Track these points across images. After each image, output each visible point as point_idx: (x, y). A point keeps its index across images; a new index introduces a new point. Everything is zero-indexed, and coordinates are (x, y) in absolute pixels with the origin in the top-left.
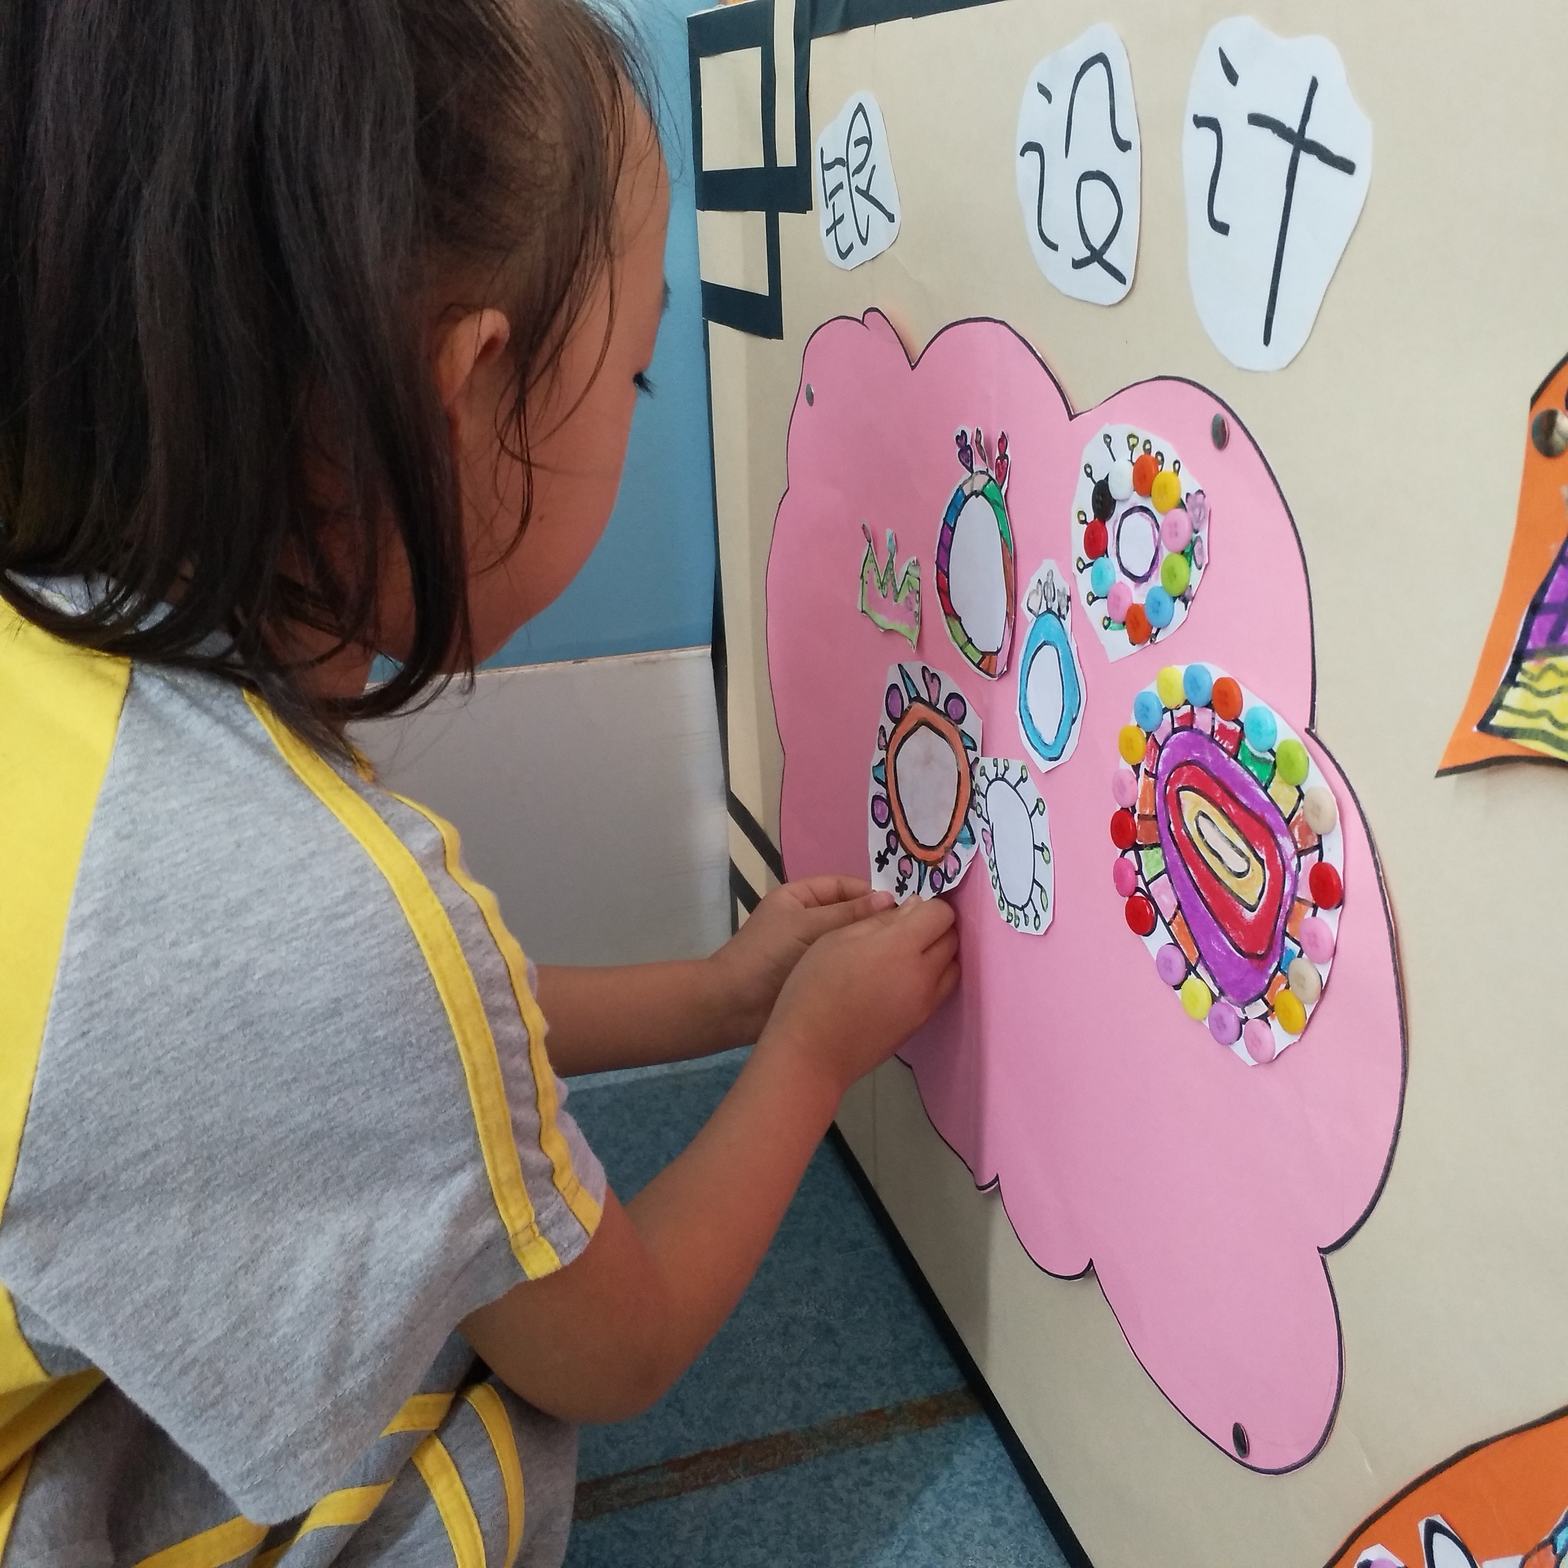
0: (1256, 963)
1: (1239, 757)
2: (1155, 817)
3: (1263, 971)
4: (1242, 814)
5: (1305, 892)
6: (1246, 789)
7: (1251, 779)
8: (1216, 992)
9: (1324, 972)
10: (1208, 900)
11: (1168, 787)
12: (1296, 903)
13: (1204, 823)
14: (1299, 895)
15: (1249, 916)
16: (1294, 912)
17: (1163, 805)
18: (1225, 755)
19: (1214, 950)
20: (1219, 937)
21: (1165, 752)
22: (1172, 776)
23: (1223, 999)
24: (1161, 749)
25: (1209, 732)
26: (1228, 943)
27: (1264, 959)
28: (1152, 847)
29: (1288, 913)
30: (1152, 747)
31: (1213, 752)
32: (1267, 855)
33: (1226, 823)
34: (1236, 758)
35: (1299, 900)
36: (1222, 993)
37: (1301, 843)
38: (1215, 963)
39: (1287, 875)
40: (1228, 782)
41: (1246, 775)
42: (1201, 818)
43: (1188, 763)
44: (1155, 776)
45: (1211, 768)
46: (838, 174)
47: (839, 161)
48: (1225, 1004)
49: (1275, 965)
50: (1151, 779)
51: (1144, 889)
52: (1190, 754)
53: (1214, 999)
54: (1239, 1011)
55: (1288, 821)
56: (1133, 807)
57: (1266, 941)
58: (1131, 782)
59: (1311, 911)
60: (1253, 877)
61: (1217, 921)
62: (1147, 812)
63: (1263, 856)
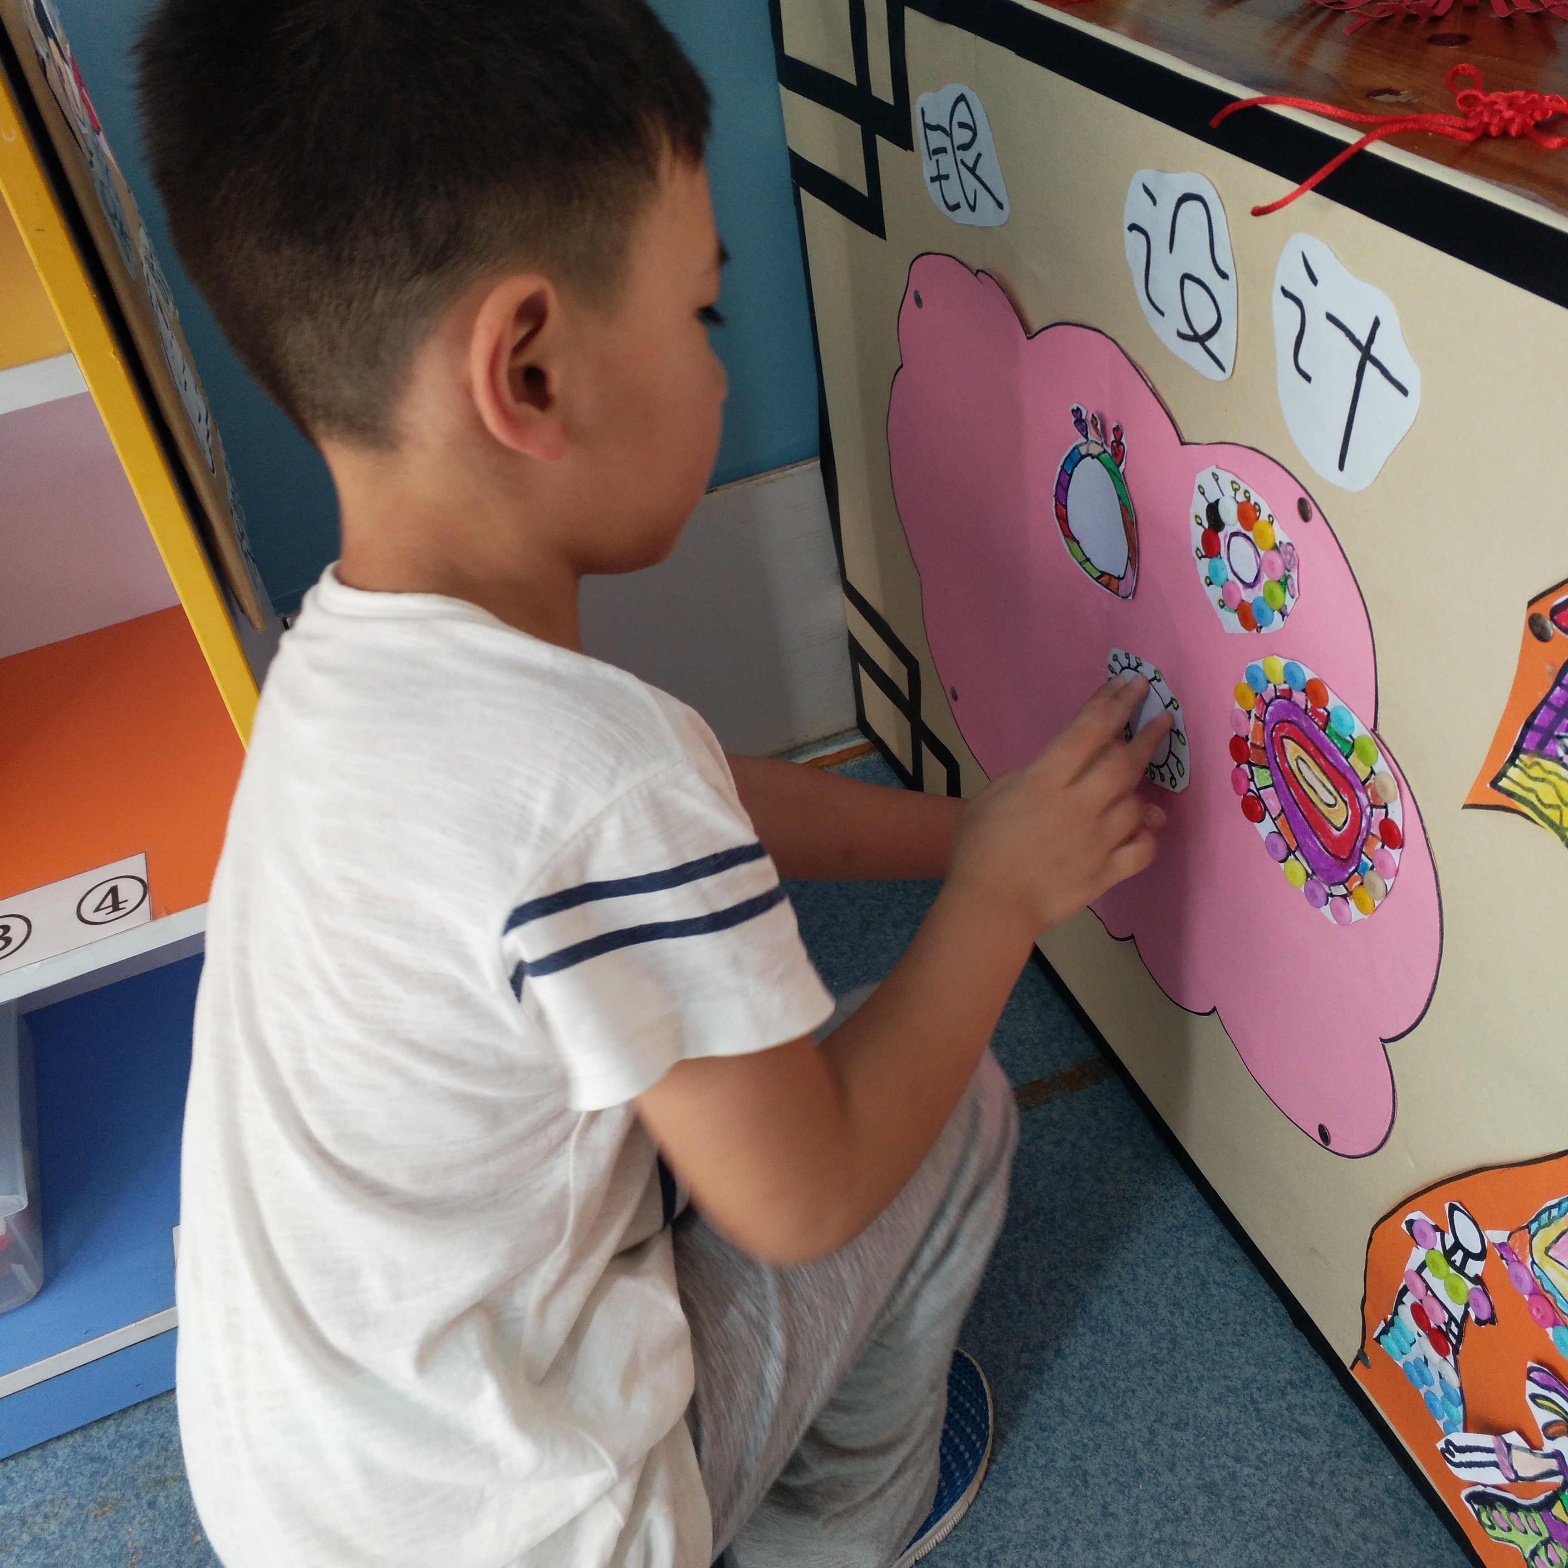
0: (1339, 862)
1: (1327, 732)
2: (1264, 749)
3: (1345, 869)
4: (1330, 767)
5: (1375, 830)
6: (1332, 754)
7: (1335, 748)
8: (1310, 872)
9: (1389, 883)
10: (1305, 813)
11: (1274, 733)
12: (1370, 836)
13: (1302, 765)
14: (1372, 831)
15: (1335, 833)
16: (1368, 842)
17: (1270, 743)
18: (1317, 727)
19: (1309, 847)
20: (1311, 839)
21: (1270, 708)
22: (1277, 726)
23: (1314, 877)
24: (1268, 705)
25: (1304, 707)
26: (1319, 844)
27: (1347, 862)
28: (1263, 767)
29: (1365, 840)
30: (1260, 700)
31: (1306, 720)
32: (1349, 800)
33: (1318, 769)
34: (1324, 731)
35: (1372, 834)
36: (1313, 873)
37: (1373, 800)
38: (1309, 854)
39: (1364, 817)
40: (1318, 744)
41: (1332, 745)
42: (1300, 761)
43: (1288, 722)
44: (1263, 722)
45: (1306, 730)
47: (943, 129)
48: (1316, 882)
49: (1353, 868)
50: (1260, 723)
51: (1255, 790)
52: (1289, 716)
53: (1308, 875)
54: (1326, 888)
55: (1364, 783)
56: (1247, 737)
57: (1347, 853)
58: (1245, 722)
59: (1380, 844)
60: (1339, 810)
61: (1311, 827)
62: (1258, 743)
63: (1346, 799)
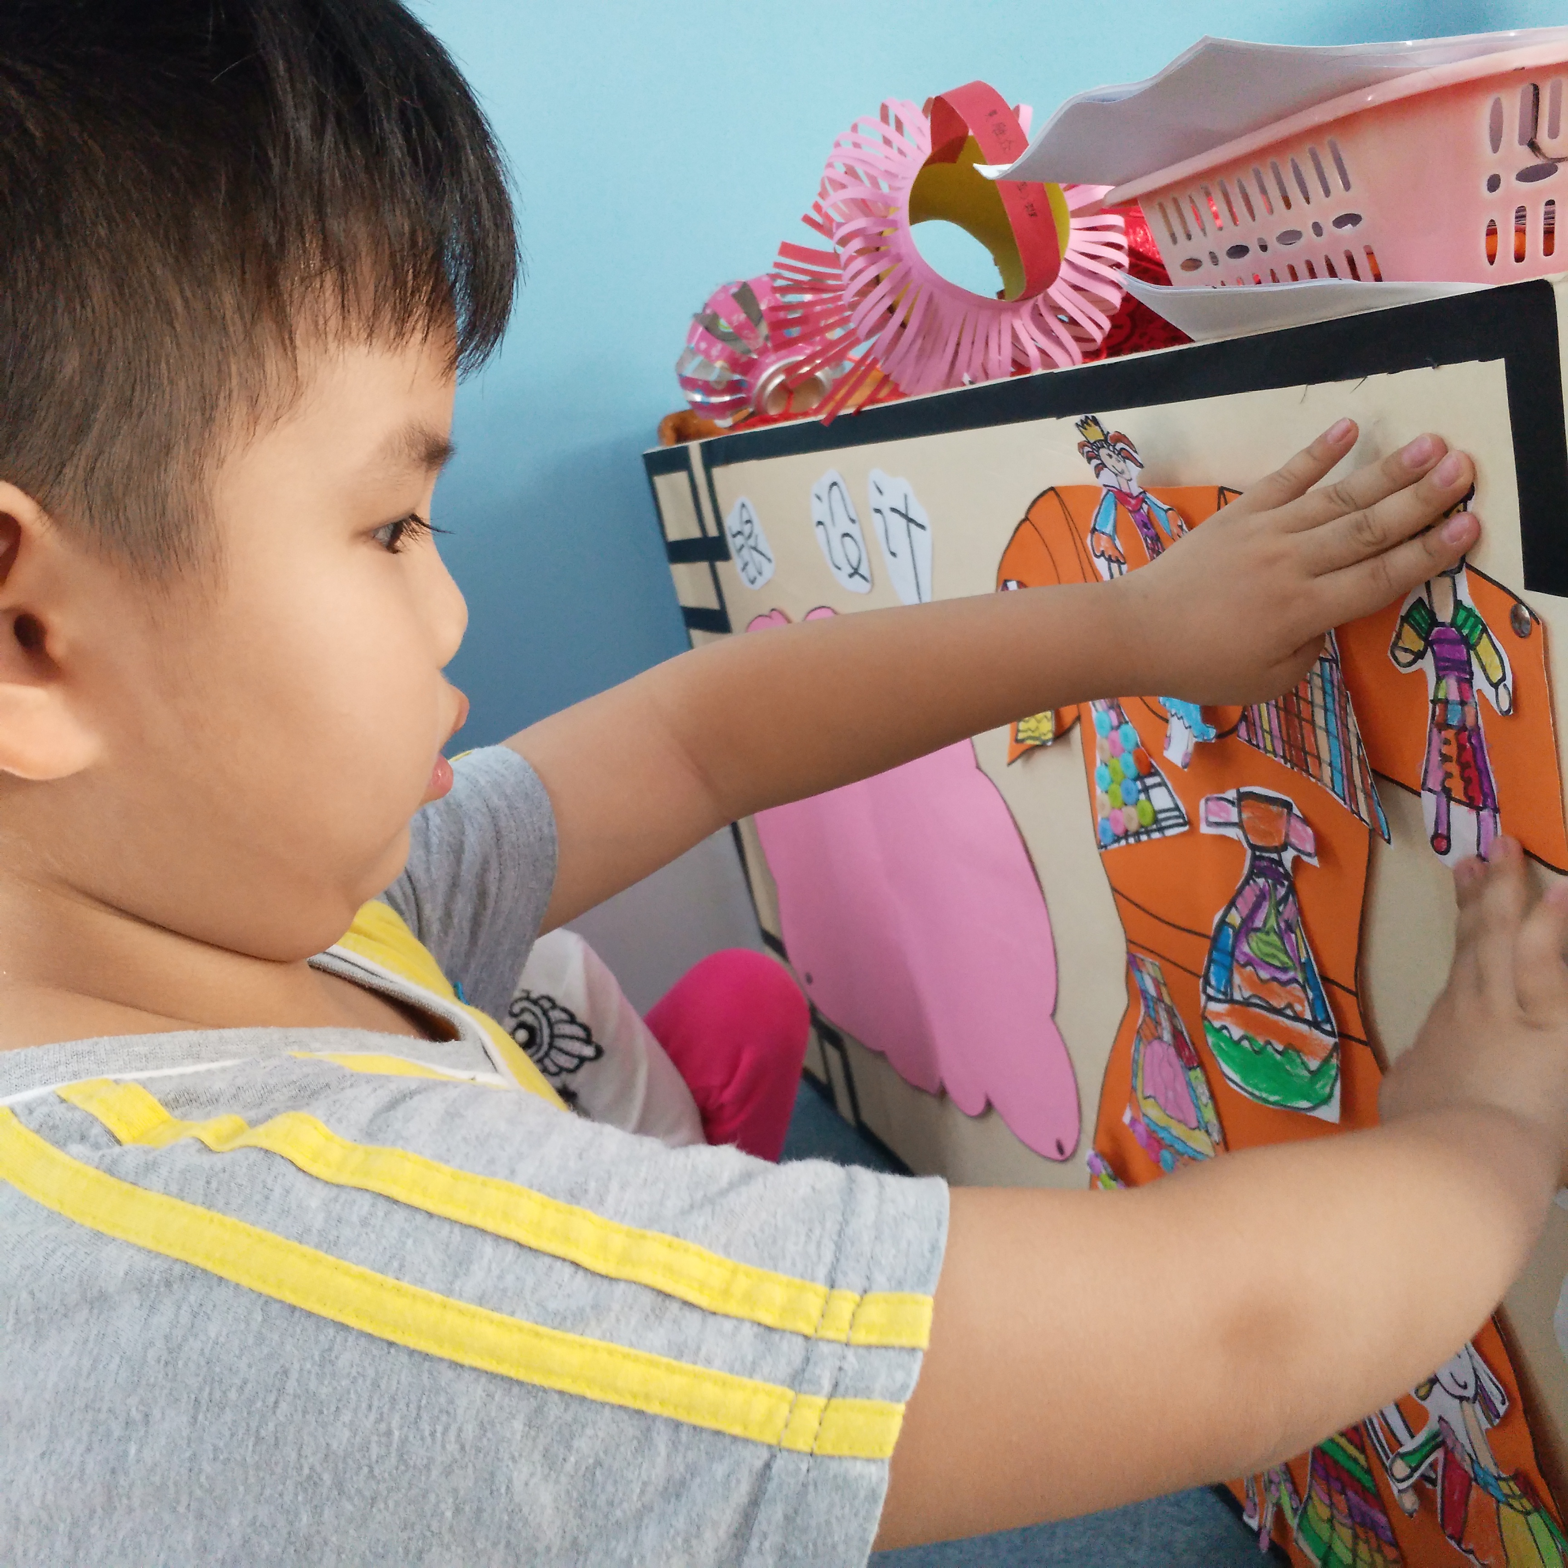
46: (739, 540)
47: (739, 533)
